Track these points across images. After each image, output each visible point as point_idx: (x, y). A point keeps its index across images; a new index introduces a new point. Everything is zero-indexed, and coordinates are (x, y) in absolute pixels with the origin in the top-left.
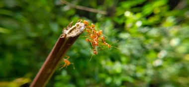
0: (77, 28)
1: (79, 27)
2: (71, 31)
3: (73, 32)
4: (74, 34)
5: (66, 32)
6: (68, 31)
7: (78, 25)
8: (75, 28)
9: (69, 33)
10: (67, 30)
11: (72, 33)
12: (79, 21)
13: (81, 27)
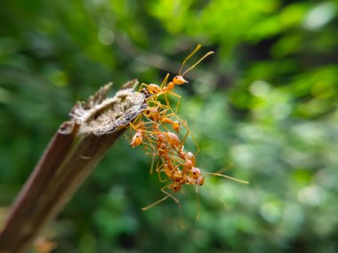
0: (117, 108)
1: (125, 104)
2: (96, 115)
3: (105, 118)
4: (104, 126)
5: (81, 115)
6: (87, 114)
7: (123, 98)
8: (112, 106)
9: (88, 121)
10: (87, 108)
11: (100, 122)
12: (130, 86)
13: (131, 105)
